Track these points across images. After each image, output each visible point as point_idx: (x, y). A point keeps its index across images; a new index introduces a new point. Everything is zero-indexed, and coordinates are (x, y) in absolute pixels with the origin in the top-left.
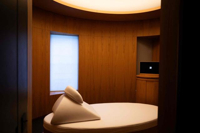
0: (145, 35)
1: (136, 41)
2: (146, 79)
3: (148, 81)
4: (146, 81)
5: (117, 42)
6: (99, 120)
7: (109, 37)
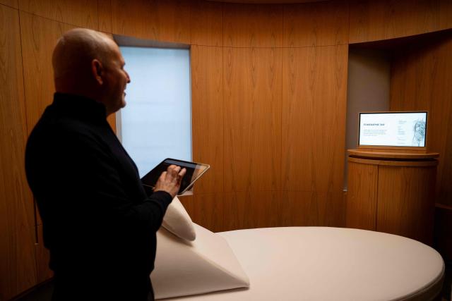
0: (371, 40)
1: (346, 55)
2: (377, 162)
3: (385, 166)
4: (378, 165)
5: (292, 61)
6: (244, 288)
7: (272, 48)
